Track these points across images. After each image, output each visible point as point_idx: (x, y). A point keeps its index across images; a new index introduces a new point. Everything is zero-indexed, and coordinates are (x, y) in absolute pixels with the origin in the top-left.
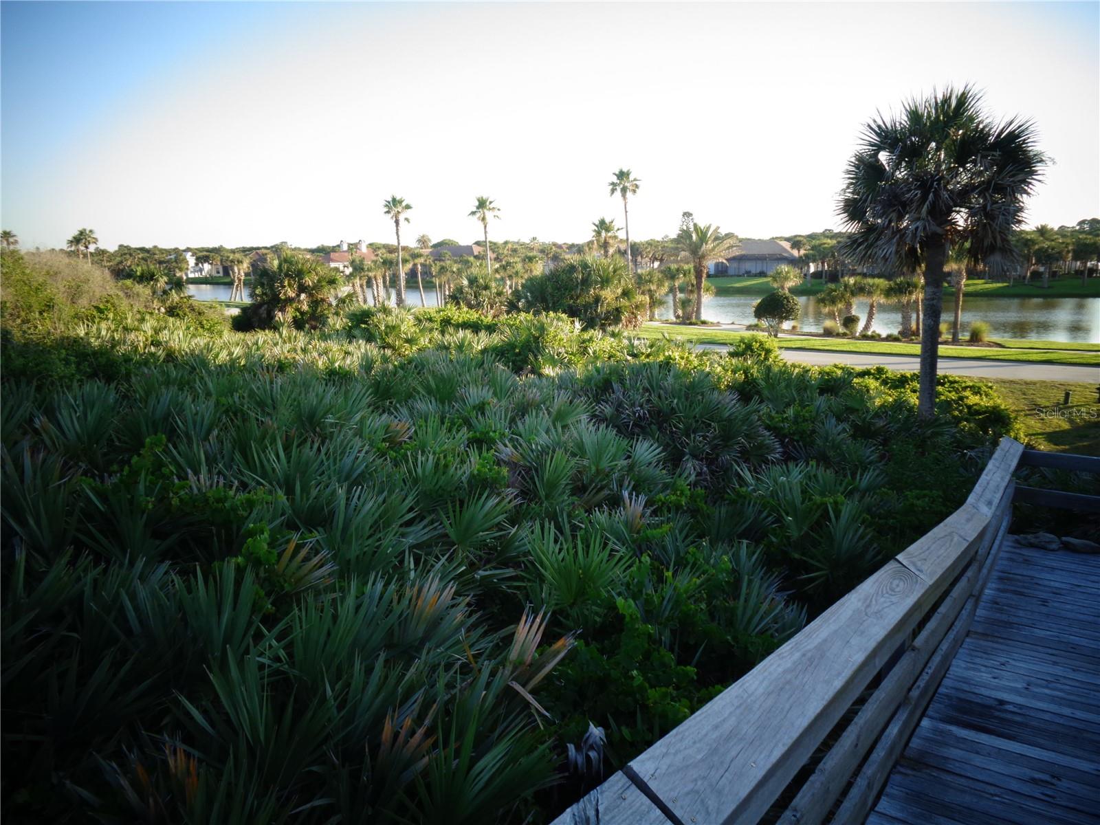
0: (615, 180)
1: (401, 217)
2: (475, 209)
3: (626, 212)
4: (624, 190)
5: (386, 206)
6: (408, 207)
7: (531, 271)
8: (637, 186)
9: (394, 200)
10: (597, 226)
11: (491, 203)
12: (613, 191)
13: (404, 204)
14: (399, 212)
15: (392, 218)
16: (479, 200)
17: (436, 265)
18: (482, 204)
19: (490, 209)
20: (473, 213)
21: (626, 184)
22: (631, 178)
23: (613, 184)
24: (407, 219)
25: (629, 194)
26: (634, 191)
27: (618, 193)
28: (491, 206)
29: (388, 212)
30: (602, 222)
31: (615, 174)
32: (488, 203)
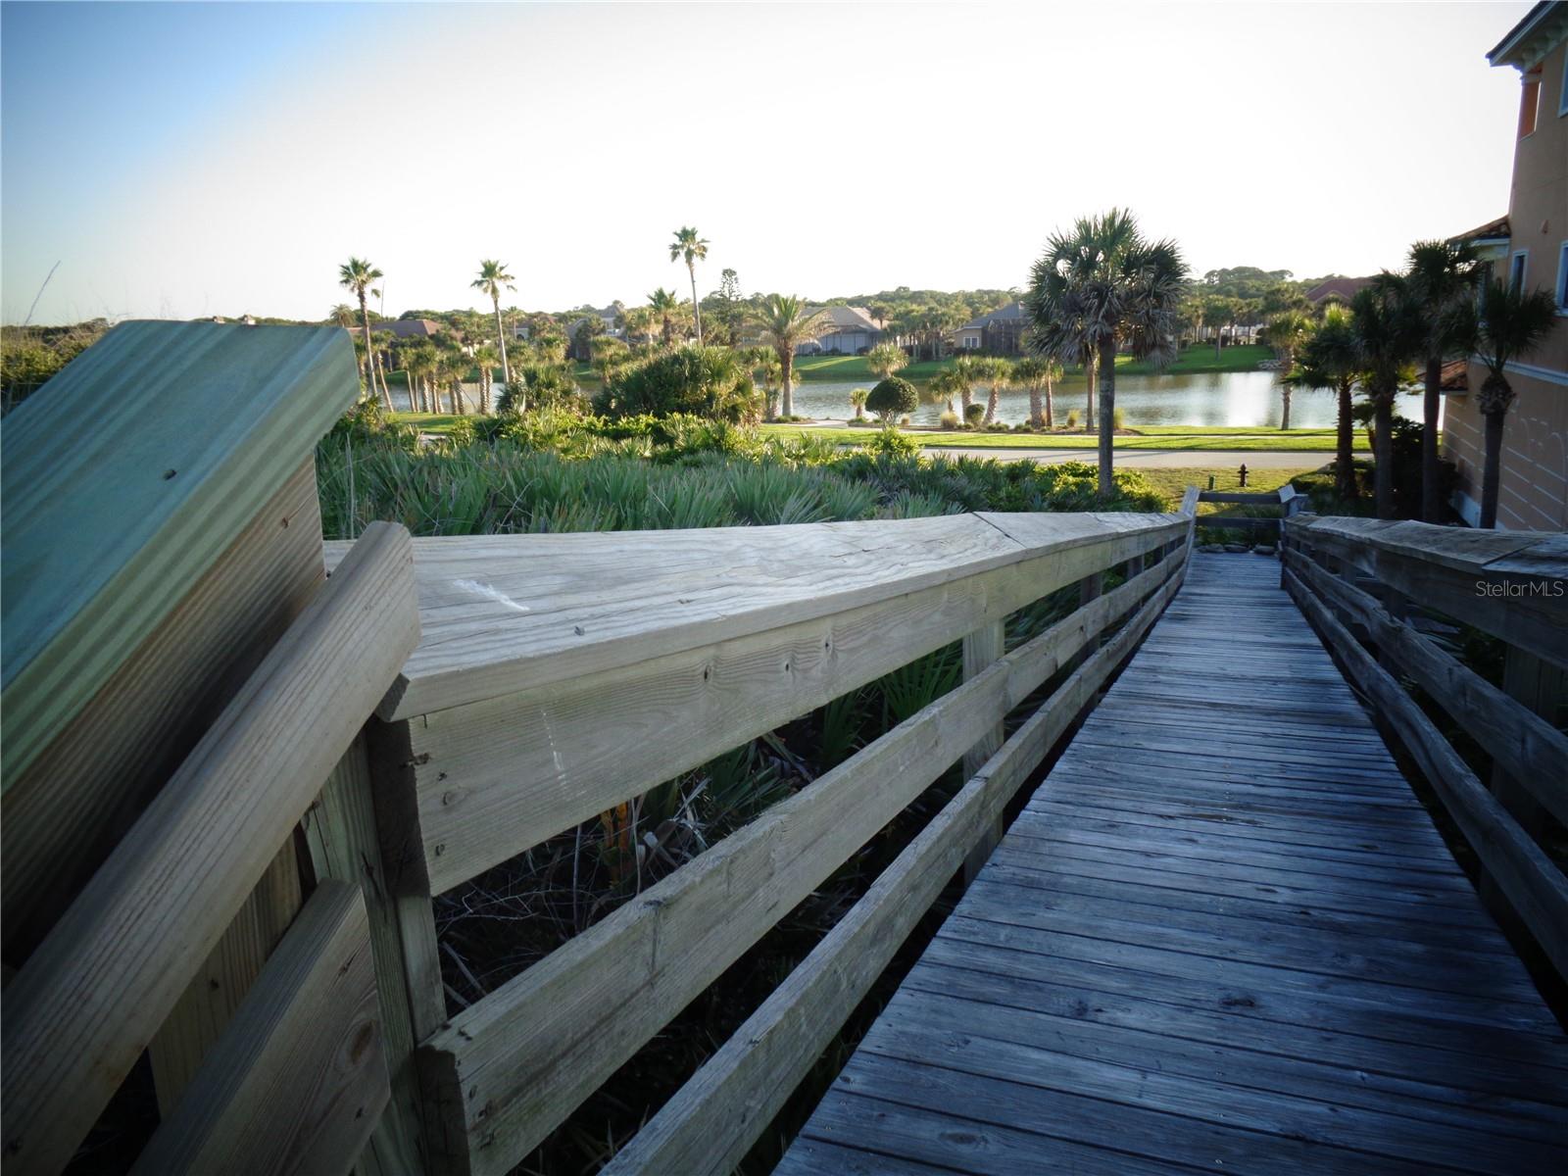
0: (678, 243)
1: (367, 290)
2: (480, 278)
3: (693, 282)
4: (689, 254)
5: (345, 273)
6: (376, 274)
8: (705, 249)
9: (355, 264)
10: (654, 300)
11: (502, 268)
12: (675, 255)
13: (370, 270)
14: (364, 282)
15: (352, 290)
16: (485, 265)
18: (490, 271)
19: (501, 277)
20: (479, 283)
21: (692, 247)
22: (698, 238)
23: (675, 247)
24: (375, 292)
25: (696, 259)
26: (703, 256)
27: (682, 257)
28: (503, 273)
29: (346, 281)
30: (660, 295)
31: (676, 234)
32: (497, 269)
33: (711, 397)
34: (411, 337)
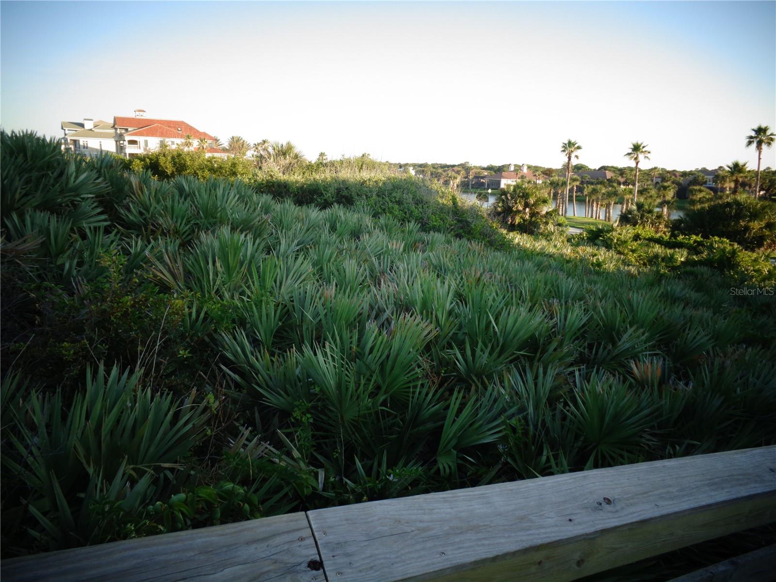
0: (753, 134)
1: (573, 155)
2: (630, 151)
3: (760, 159)
4: (760, 143)
5: (564, 147)
6: (579, 148)
7: (664, 196)
8: (772, 140)
9: (570, 143)
10: (731, 168)
11: (643, 147)
12: (750, 143)
13: (576, 146)
14: (572, 151)
15: (566, 155)
16: (634, 145)
17: (588, 187)
18: (636, 148)
19: (642, 152)
20: (629, 154)
21: (763, 138)
22: (768, 133)
23: (751, 137)
24: (577, 157)
25: (764, 146)
26: (769, 144)
27: (754, 145)
28: (644, 150)
29: (564, 151)
30: (736, 165)
31: (753, 130)
32: (641, 147)
33: (747, 228)
34: (598, 179)
